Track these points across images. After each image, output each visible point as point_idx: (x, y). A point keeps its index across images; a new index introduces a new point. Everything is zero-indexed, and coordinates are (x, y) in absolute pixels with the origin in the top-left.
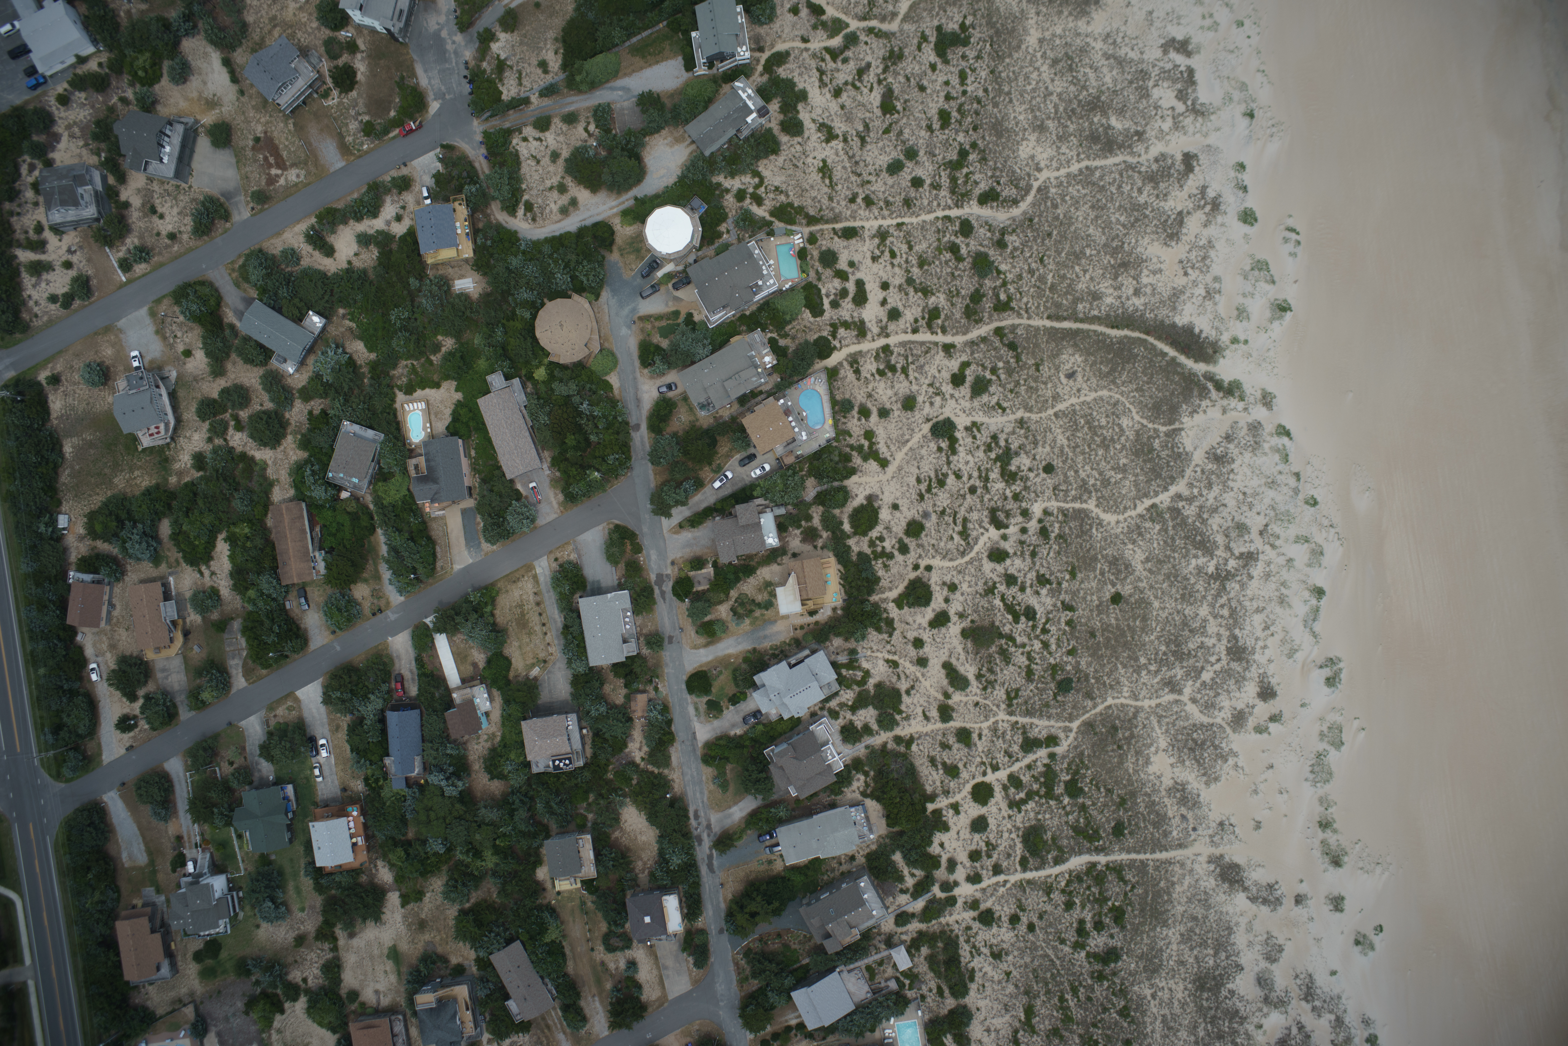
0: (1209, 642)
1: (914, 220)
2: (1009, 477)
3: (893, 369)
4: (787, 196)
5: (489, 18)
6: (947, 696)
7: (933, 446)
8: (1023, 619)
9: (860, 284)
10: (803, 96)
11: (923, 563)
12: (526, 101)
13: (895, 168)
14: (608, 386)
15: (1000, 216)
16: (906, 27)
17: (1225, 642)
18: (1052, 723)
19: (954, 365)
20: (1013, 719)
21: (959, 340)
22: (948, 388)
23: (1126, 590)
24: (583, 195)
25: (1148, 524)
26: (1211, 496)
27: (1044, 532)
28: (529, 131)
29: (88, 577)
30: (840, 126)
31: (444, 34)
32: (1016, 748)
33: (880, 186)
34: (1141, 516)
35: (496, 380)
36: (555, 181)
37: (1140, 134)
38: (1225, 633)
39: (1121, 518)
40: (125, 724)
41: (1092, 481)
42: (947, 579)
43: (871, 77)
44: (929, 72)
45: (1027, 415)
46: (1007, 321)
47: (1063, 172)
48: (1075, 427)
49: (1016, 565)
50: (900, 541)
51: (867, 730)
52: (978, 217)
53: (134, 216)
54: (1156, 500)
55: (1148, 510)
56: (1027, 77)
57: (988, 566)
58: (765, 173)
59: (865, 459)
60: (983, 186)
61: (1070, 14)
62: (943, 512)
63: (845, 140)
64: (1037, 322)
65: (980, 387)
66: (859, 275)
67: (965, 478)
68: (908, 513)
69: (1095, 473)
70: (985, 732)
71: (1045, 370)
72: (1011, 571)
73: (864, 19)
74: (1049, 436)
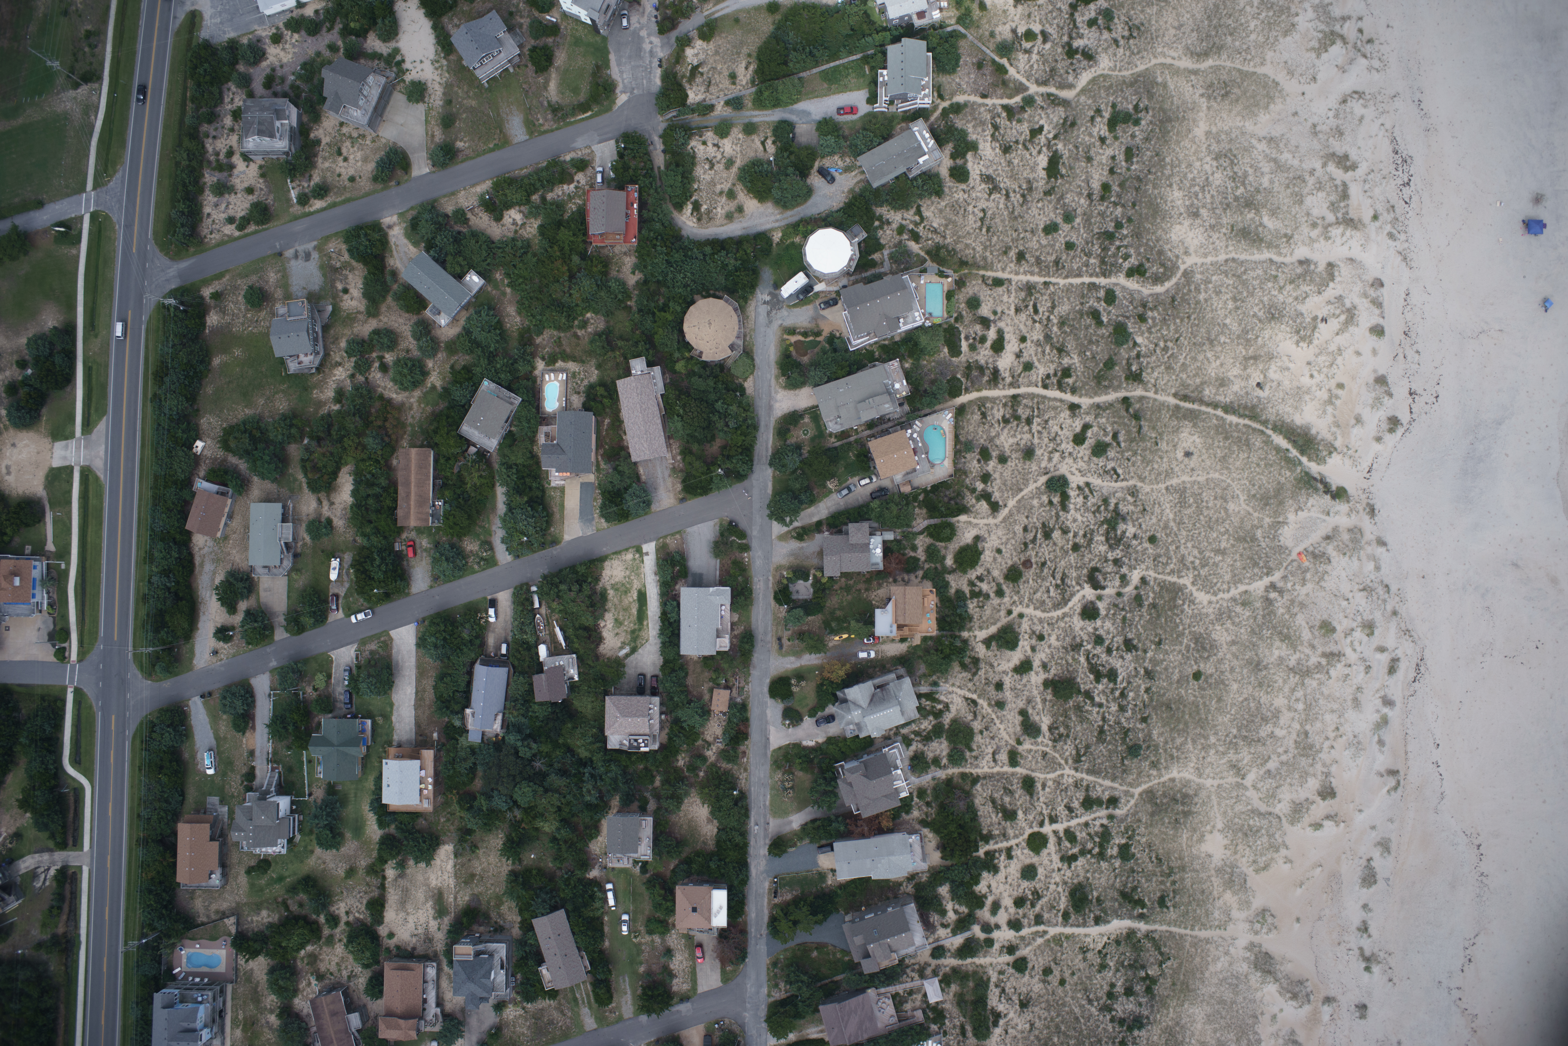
0: (1279, 732)
1: (1062, 282)
2: (1114, 540)
3: (1017, 418)
4: (945, 237)
5: (688, 26)
6: (1019, 742)
7: (1045, 498)
8: (1105, 680)
9: (1000, 333)
10: (974, 147)
11: (1016, 611)
12: (711, 108)
13: (1051, 229)
14: (742, 390)
15: (1144, 291)
16: (1083, 98)
17: (1295, 735)
18: (1116, 785)
19: (1078, 426)
20: (1079, 775)
21: (1085, 402)
22: (1067, 446)
23: (1208, 668)
24: (750, 203)
25: (1238, 609)
26: (1304, 591)
27: (1138, 600)
28: (709, 136)
29: (214, 487)
30: (1005, 182)
31: (644, 33)
32: (1076, 804)
33: (1034, 244)
34: (1234, 600)
35: (638, 365)
36: (726, 186)
37: (1289, 238)
38: (1296, 728)
39: (1214, 599)
40: (222, 633)
41: (1191, 559)
42: (1038, 628)
43: (1042, 139)
44: (1098, 144)
45: (1139, 484)
46: (1136, 392)
47: (1210, 259)
48: (1183, 504)
49: (1106, 626)
50: (999, 585)
51: (936, 761)
52: (1124, 288)
53: (321, 154)
54: (1251, 588)
55: (1241, 594)
56: (1190, 165)
57: (1078, 623)
58: (926, 213)
59: (978, 499)
60: (1133, 261)
61: (1238, 114)
62: (1044, 564)
63: (1007, 196)
64: (1163, 398)
65: (1100, 449)
66: (1001, 324)
67: (1071, 535)
68: (1010, 557)
69: (1196, 552)
70: (1050, 783)
71: (1163, 446)
72: (1101, 632)
73: (1045, 83)
74: (1157, 510)
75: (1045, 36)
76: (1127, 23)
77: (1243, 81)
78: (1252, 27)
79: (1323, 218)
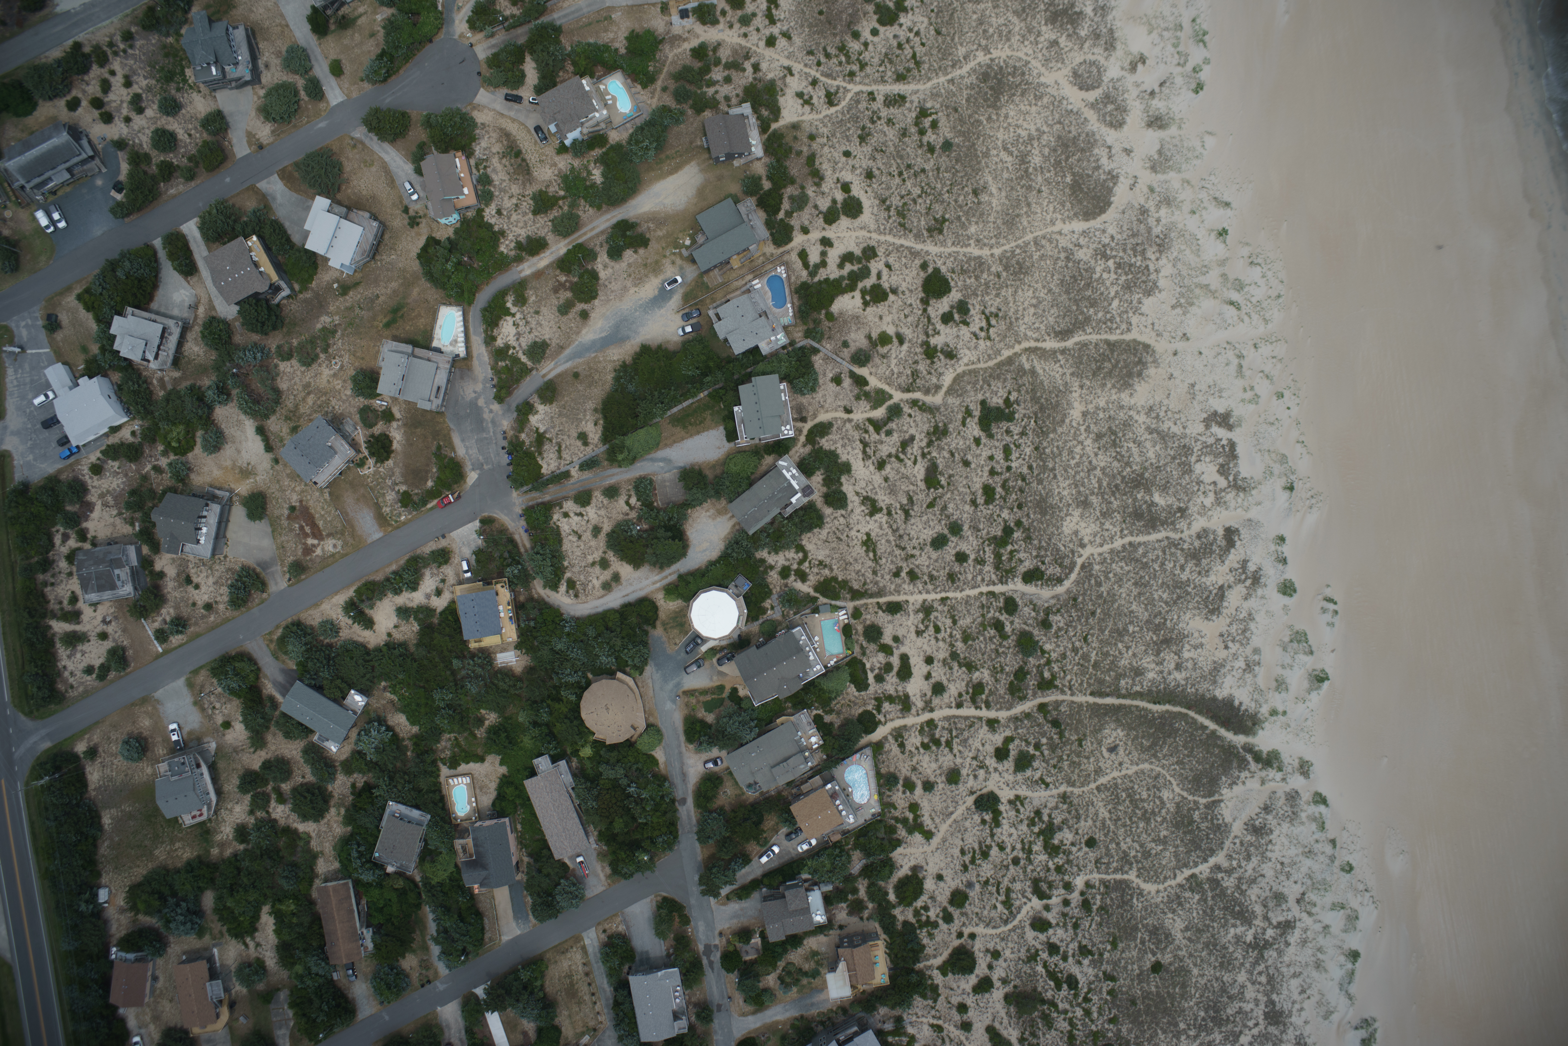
0: (1247, 1007)
1: (958, 595)
2: (1052, 850)
3: (937, 743)
4: (831, 570)
5: (526, 388)
7: (977, 818)
8: (1065, 986)
9: (904, 658)
10: (846, 468)
11: (967, 931)
12: (566, 475)
13: (939, 542)
14: (654, 761)
15: (1044, 594)
16: (951, 400)
17: (1262, 1006)
19: (998, 739)
21: (1002, 715)
22: (991, 762)
23: (1166, 958)
24: (625, 570)
25: (1188, 894)
26: (1250, 867)
27: (1086, 905)
28: (570, 506)
29: (130, 955)
30: (883, 499)
31: (481, 402)
33: (925, 560)
34: (1180, 886)
35: (543, 763)
36: (597, 556)
37: (1182, 511)
38: (1263, 999)
39: (1161, 887)
41: (1133, 853)
42: (991, 946)
43: (915, 449)
44: (973, 446)
45: (1070, 789)
46: (1051, 697)
47: (1106, 548)
48: (1117, 801)
49: (1058, 935)
50: (945, 910)
52: (1023, 595)
53: (170, 586)
54: (1196, 871)
55: (1187, 879)
56: (1071, 452)
57: (1030, 934)
58: (809, 547)
59: (910, 832)
60: (1028, 565)
61: (1114, 386)
62: (986, 883)
63: (889, 514)
64: (1080, 699)
65: (1023, 762)
66: (904, 649)
67: (1008, 850)
68: (953, 882)
69: (1136, 845)
71: (1088, 745)
72: (1054, 940)
73: (908, 390)
74: (1092, 810)
75: (901, 340)
76: (983, 313)
77: (1112, 351)
78: (1112, 294)
79: (1215, 483)
